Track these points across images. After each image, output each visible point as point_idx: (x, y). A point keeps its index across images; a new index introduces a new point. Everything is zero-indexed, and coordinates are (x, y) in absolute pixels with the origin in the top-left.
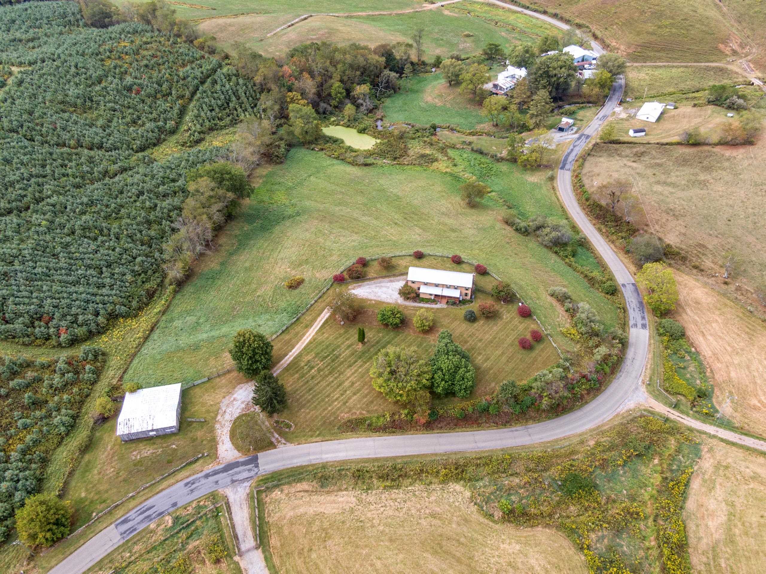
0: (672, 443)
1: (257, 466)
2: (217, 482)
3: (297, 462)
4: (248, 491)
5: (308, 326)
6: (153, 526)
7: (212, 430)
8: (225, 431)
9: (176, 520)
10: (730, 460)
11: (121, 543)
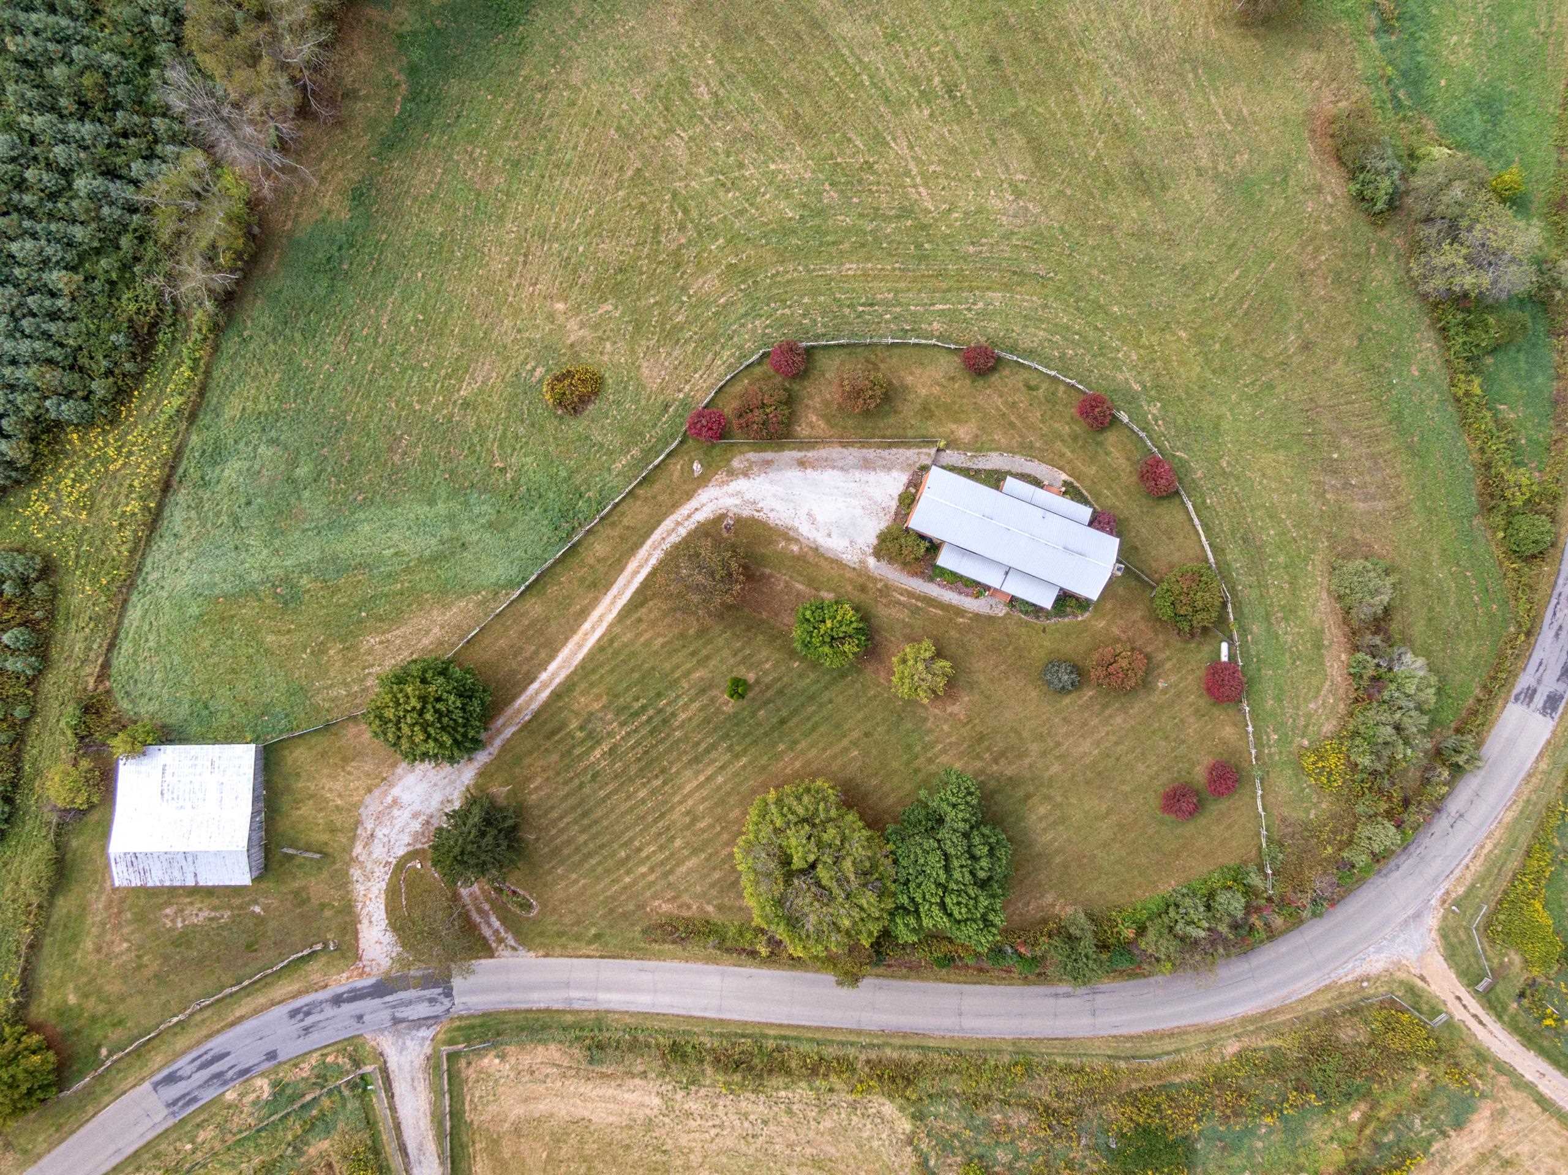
0: (1421, 1077)
1: (448, 994)
2: (360, 1018)
3: (539, 1000)
4: (428, 1050)
5: (599, 585)
6: (230, 1096)
8: (375, 891)
9: (279, 1088)
11: (170, 1122)
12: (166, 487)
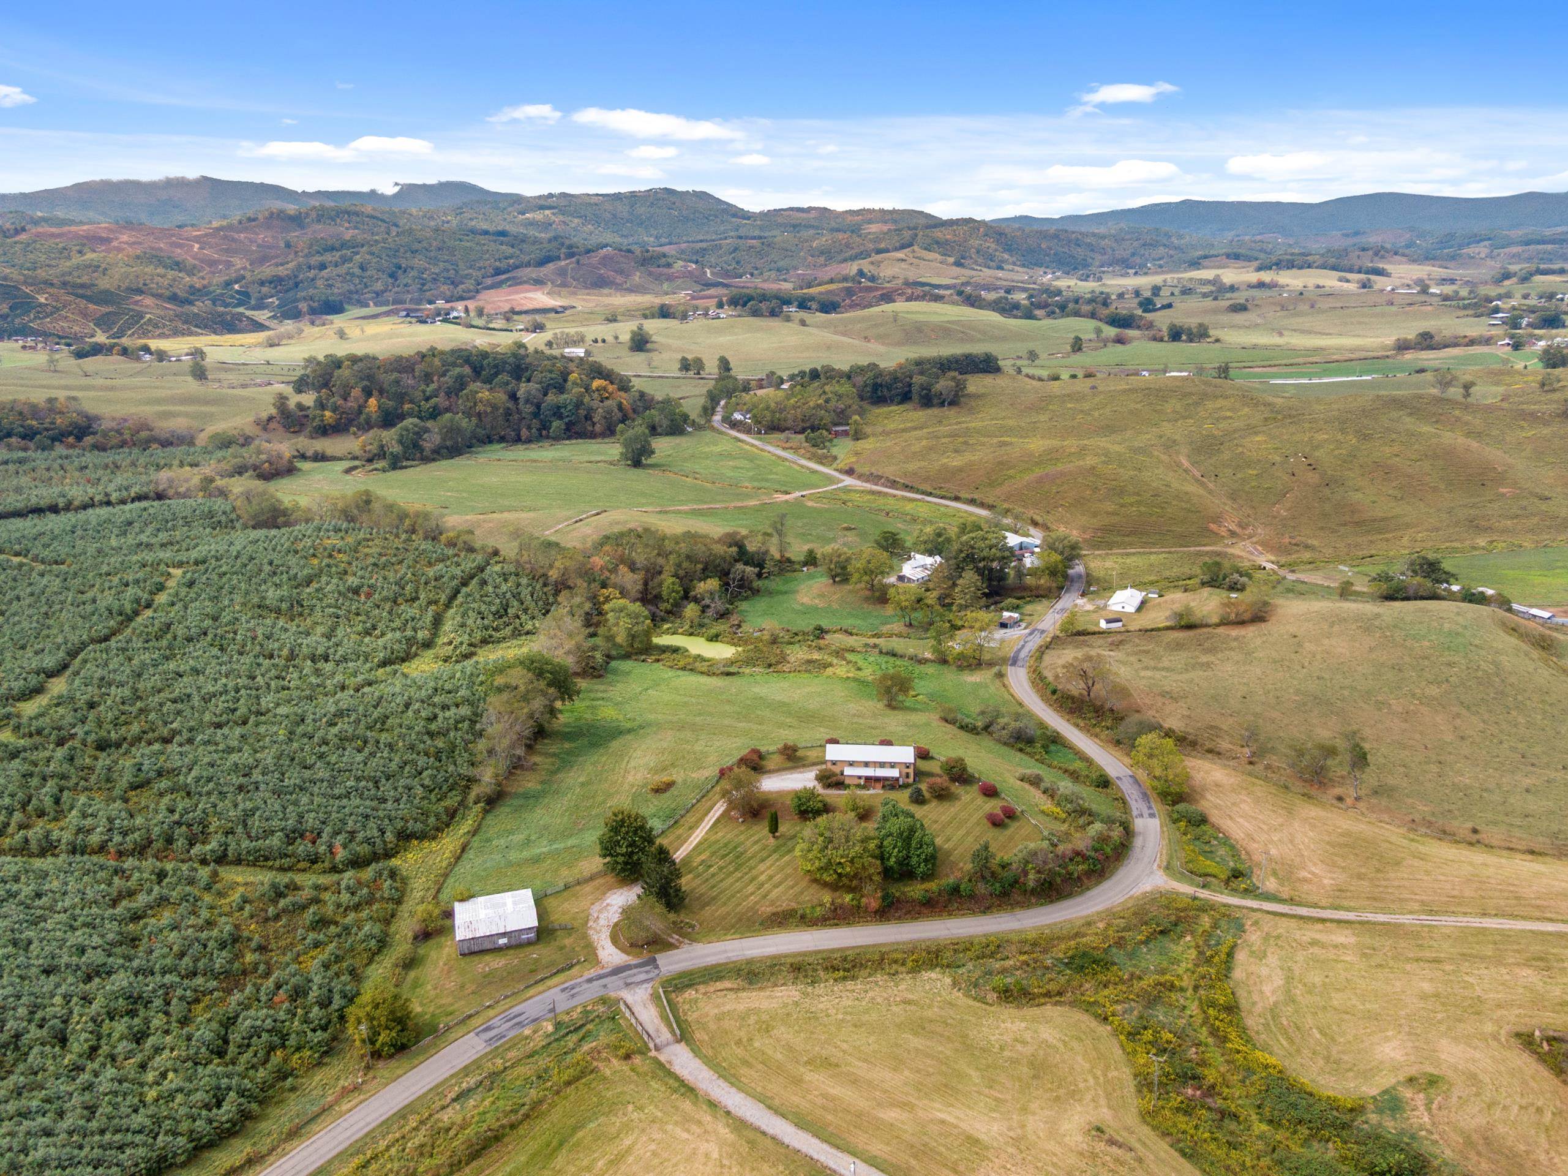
0: (1206, 921)
1: (657, 967)
2: (605, 986)
3: (712, 960)
4: (650, 991)
5: (692, 828)
6: (527, 1032)
7: (585, 936)
8: (603, 937)
9: (558, 1025)
10: (1280, 931)
11: (488, 1049)
12: (463, 850)
